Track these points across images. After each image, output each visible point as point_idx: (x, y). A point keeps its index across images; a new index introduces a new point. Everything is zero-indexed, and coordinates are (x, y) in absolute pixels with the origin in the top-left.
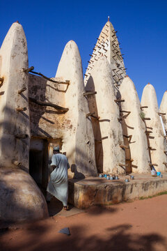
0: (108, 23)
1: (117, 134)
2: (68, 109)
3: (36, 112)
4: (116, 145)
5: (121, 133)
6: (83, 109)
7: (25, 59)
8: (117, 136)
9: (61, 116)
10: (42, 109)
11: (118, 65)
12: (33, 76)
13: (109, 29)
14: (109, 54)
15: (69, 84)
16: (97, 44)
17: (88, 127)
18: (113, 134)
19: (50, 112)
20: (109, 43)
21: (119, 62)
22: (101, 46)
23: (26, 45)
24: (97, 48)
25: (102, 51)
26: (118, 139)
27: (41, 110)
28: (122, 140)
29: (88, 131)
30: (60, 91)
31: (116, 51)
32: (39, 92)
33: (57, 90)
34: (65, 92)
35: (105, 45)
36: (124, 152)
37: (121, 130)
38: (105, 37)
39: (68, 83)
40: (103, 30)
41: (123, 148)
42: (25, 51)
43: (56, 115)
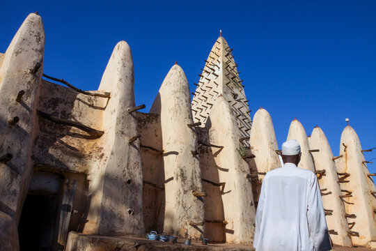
0: (220, 39)
1: (189, 175)
2: (103, 132)
3: (50, 133)
4: (185, 192)
5: (198, 174)
6: (126, 132)
7: (35, 58)
8: (189, 179)
9: (92, 143)
10: (62, 129)
11: (235, 96)
12: (55, 85)
13: (220, 46)
14: (220, 80)
15: (109, 98)
16: (206, 68)
17: (132, 158)
18: (182, 175)
19: (74, 135)
20: (221, 65)
21: (236, 91)
22: (210, 71)
23: (42, 40)
24: (205, 74)
25: (211, 77)
26: (190, 184)
27: (58, 132)
28: (199, 185)
29: (132, 164)
30: (96, 108)
31: (231, 76)
32: (61, 107)
33: (92, 106)
34: (104, 109)
35: (216, 68)
36: (201, 204)
37: (198, 170)
38: (216, 58)
39: (108, 96)
40: (214, 49)
41: (199, 198)
42: (39, 47)
43: (84, 141)
